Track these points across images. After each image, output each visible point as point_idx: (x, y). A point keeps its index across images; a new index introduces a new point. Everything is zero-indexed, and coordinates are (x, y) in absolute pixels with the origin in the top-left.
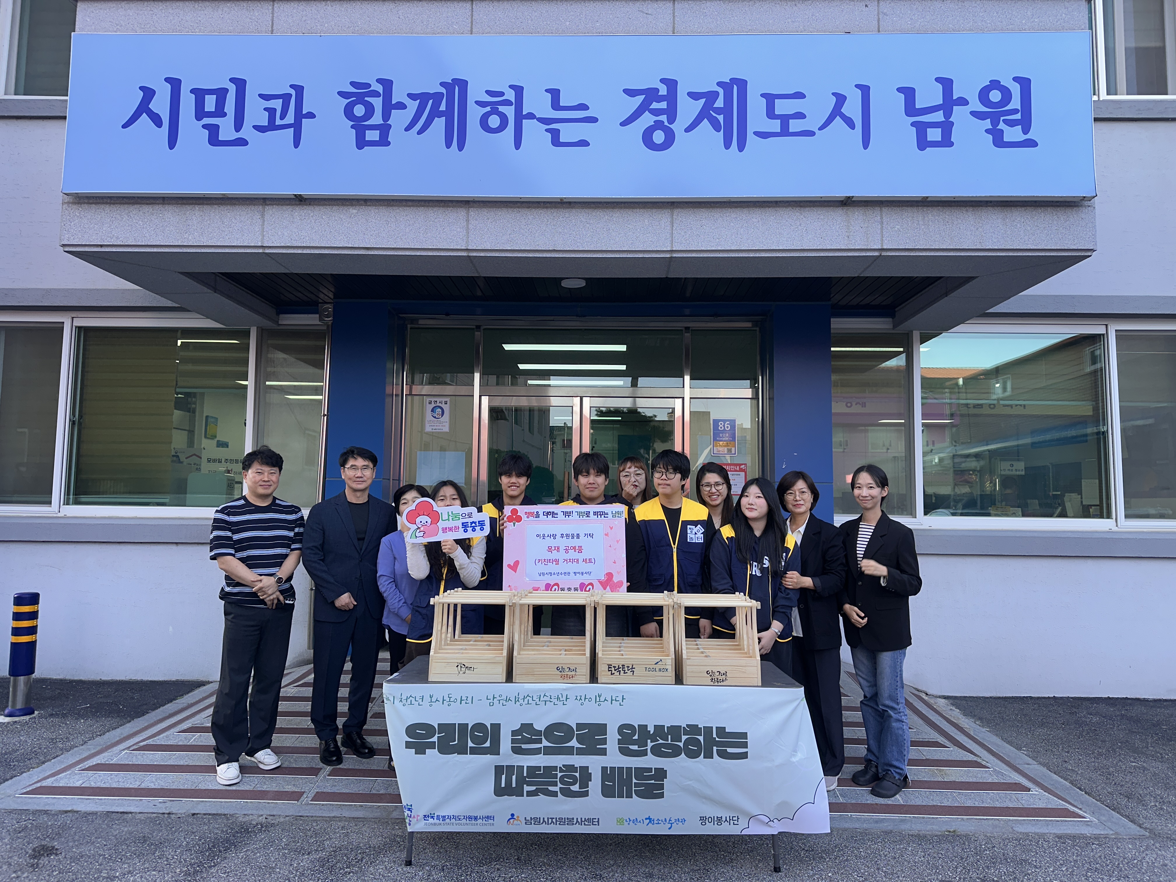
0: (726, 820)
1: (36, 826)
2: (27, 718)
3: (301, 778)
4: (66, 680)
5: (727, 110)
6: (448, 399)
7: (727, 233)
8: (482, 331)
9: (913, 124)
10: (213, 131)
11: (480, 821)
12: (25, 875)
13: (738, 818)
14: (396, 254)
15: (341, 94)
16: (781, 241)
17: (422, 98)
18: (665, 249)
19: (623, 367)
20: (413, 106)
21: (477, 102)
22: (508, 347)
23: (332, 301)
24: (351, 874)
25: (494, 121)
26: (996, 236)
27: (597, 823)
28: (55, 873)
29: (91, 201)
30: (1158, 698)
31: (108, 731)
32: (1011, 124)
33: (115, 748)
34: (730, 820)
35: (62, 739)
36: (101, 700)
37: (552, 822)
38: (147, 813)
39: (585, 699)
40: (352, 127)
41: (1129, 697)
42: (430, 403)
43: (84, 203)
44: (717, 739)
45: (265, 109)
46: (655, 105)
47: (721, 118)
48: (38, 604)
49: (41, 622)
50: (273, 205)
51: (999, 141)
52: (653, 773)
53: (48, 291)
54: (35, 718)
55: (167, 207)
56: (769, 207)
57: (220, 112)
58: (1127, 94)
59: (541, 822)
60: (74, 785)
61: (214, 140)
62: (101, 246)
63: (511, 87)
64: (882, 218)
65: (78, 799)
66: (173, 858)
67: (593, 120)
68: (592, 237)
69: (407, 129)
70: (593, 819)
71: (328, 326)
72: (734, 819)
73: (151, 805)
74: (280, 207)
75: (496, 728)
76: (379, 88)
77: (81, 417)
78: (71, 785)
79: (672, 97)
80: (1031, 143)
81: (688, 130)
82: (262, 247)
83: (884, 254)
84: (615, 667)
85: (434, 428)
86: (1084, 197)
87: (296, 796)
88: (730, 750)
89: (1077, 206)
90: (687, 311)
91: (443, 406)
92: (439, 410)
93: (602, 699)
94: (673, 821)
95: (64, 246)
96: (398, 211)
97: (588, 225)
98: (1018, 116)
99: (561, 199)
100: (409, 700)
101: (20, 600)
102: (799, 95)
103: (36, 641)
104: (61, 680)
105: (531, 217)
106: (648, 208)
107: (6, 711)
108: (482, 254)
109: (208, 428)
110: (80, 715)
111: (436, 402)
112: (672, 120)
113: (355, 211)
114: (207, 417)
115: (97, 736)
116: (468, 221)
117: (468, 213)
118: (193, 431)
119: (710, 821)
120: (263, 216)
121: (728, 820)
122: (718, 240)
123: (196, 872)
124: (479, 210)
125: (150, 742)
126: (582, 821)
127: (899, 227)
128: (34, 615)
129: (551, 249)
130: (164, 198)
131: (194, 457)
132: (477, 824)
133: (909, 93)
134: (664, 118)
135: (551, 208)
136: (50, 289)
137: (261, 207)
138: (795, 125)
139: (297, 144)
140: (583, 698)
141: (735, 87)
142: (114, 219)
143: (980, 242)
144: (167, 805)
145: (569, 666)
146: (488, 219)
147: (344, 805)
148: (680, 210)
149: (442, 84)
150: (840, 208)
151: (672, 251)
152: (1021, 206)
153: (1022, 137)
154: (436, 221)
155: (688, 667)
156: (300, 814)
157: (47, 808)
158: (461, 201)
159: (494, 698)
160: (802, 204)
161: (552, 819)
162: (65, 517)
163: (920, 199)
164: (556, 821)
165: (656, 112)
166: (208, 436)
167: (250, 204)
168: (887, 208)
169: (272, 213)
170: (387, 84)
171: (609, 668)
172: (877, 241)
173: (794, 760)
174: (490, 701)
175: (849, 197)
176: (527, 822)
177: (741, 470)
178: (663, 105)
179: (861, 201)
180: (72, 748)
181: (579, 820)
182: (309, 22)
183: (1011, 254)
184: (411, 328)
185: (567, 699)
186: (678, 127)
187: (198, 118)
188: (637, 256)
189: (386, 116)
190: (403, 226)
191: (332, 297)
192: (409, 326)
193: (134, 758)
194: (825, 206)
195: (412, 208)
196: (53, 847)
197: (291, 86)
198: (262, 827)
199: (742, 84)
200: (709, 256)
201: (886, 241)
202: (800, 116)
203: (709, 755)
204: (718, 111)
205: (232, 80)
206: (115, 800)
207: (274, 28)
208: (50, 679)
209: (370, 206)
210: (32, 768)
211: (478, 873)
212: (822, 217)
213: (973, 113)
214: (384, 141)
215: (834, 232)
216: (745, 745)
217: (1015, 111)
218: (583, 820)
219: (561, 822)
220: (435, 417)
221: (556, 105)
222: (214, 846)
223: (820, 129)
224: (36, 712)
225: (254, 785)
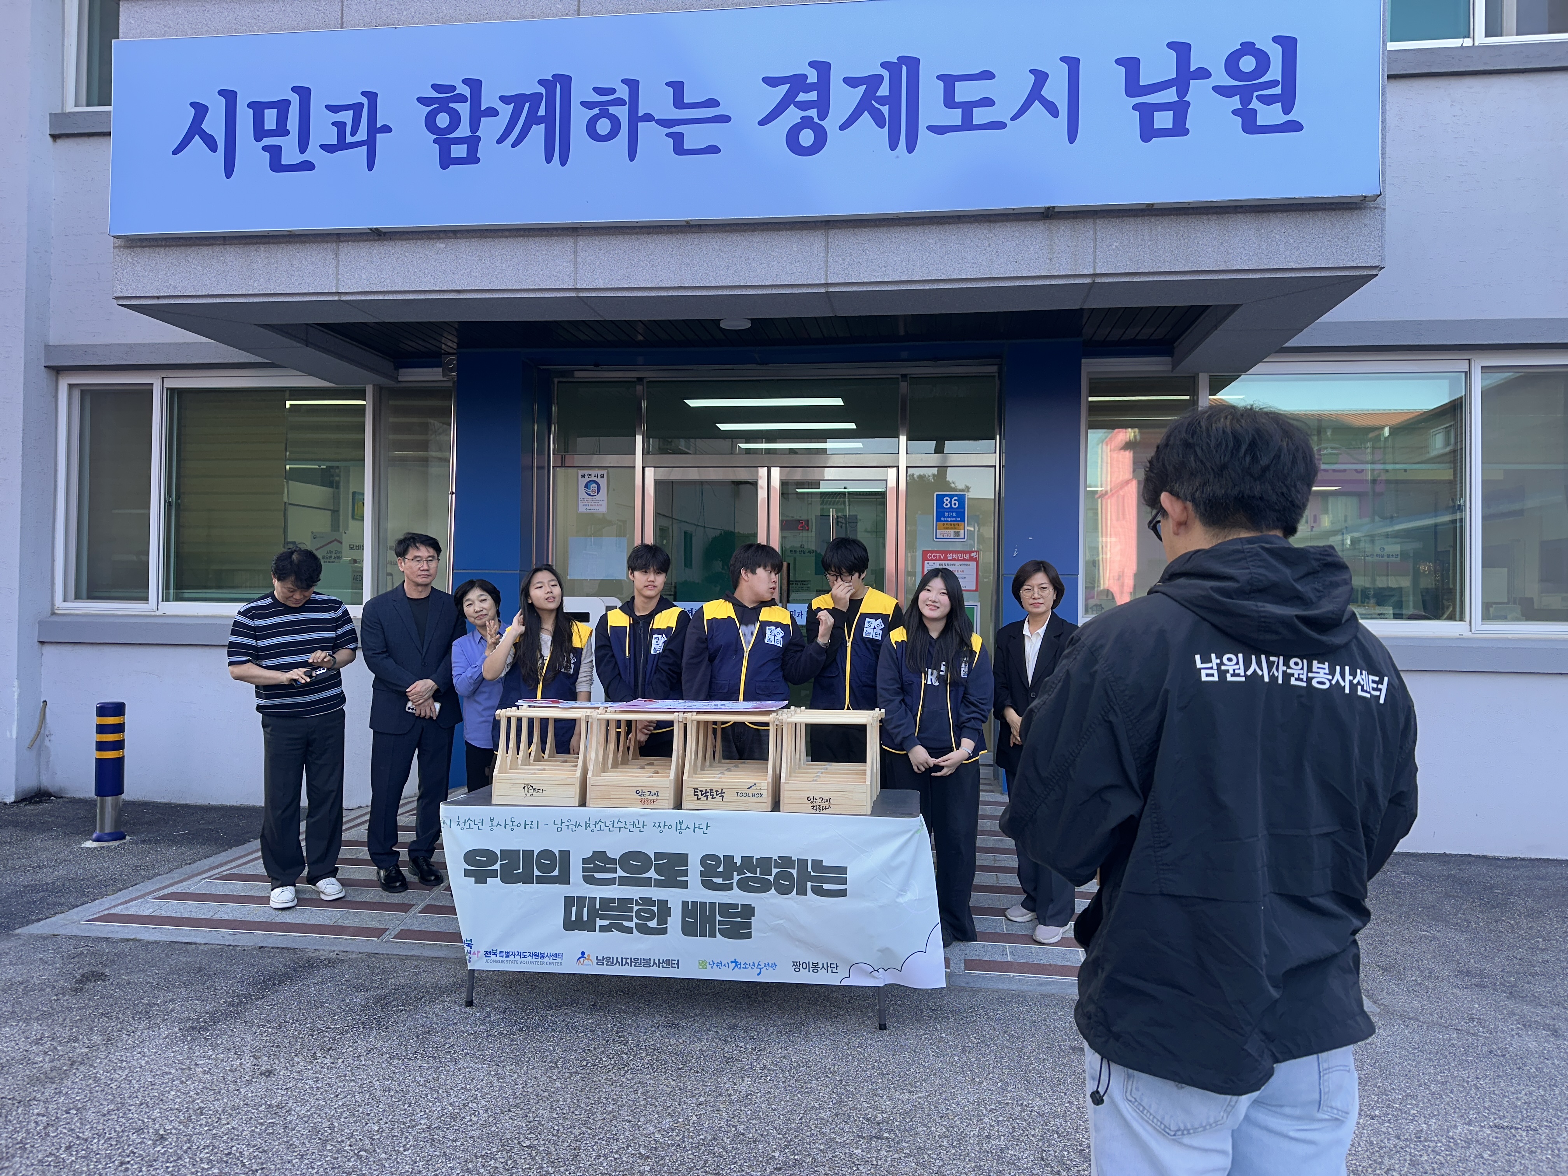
0: (823, 967)
1: (93, 953)
2: (116, 843)
3: (389, 915)
4: (171, 804)
5: (893, 100)
6: (604, 472)
7: (895, 259)
8: (645, 385)
9: (1135, 107)
10: (275, 152)
11: (546, 959)
12: (67, 998)
13: (837, 966)
14: (492, 296)
15: (421, 100)
16: (964, 267)
17: (517, 101)
18: (817, 282)
19: (852, 426)
20: (506, 111)
21: (583, 103)
22: (693, 403)
23: (455, 351)
24: (403, 1012)
25: (603, 127)
26: (1247, 252)
27: (676, 966)
28: (96, 998)
29: (144, 244)
30: (1514, 856)
31: (200, 860)
32: (1268, 101)
33: (196, 878)
34: (828, 967)
35: (147, 866)
36: (202, 826)
37: (627, 962)
38: (213, 944)
39: (665, 826)
40: (435, 141)
41: (1472, 854)
42: (583, 477)
43: (136, 247)
44: (812, 873)
45: (334, 124)
46: (802, 97)
47: (885, 110)
48: (124, 715)
49: (128, 736)
50: (348, 241)
51: (1250, 125)
52: (739, 910)
53: (132, 347)
54: (125, 844)
55: (228, 247)
56: (949, 224)
57: (281, 130)
58: (1518, 34)
59: (615, 962)
60: (144, 914)
61: (277, 166)
62: (158, 297)
63: (623, 81)
64: (1095, 233)
65: (145, 927)
66: (222, 989)
67: (726, 119)
68: (727, 269)
69: (499, 141)
70: (672, 960)
71: (454, 383)
72: (832, 966)
73: (219, 936)
74: (357, 244)
75: (565, 855)
76: (466, 91)
77: (178, 497)
78: (141, 914)
79: (823, 86)
80: (1295, 127)
81: (843, 127)
82: (337, 293)
83: (1098, 280)
84: (701, 791)
85: (588, 508)
86: (1365, 197)
87: (378, 933)
88: (826, 886)
89: (1356, 209)
90: (904, 354)
91: (599, 480)
92: (595, 485)
93: (684, 826)
94: (763, 966)
95: (117, 298)
96: (493, 243)
97: (722, 254)
98: (1278, 90)
99: (687, 222)
100: (467, 824)
101: (103, 710)
102: (987, 75)
103: (123, 757)
104: (166, 804)
105: (652, 246)
106: (797, 230)
107: (94, 836)
108: (594, 294)
109: (356, 507)
110: (174, 841)
111: (591, 475)
112: (823, 115)
113: (442, 246)
114: (354, 493)
115: (186, 864)
116: (575, 252)
117: (576, 243)
118: (338, 511)
119: (804, 967)
120: (337, 255)
121: (825, 967)
122: (884, 269)
123: (241, 1002)
124: (589, 239)
125: (235, 871)
126: (659, 963)
127: (1117, 244)
128: (119, 728)
129: (677, 285)
130: (224, 237)
131: (336, 542)
132: (544, 962)
133: (1131, 65)
134: (813, 113)
135: (677, 233)
136: (135, 344)
137: (334, 244)
138: (980, 116)
139: (371, 166)
140: (662, 825)
141: (904, 68)
142: (170, 264)
143: (1225, 262)
144: (236, 937)
145: (649, 789)
146: (600, 249)
147: (428, 944)
148: (836, 231)
149: (541, 82)
150: (1041, 222)
151: (827, 285)
152: (1283, 211)
153: (1282, 119)
154: (537, 254)
155: (786, 793)
156: (376, 952)
157: (110, 936)
158: (568, 229)
159: (562, 823)
160: (992, 218)
161: (626, 959)
162: (164, 616)
163: (1144, 207)
164: (631, 962)
165: (804, 106)
166: (355, 517)
167: (323, 242)
168: (1102, 220)
169: (349, 252)
170: (475, 85)
171: (695, 792)
172: (1088, 264)
173: (901, 900)
174: (557, 826)
175: (1049, 208)
176: (599, 962)
177: (971, 559)
178: (813, 96)
179: (1069, 212)
180: (155, 876)
181: (657, 962)
182: (384, 10)
183: (1267, 275)
184: (559, 382)
185: (644, 825)
186: (831, 124)
187: (258, 138)
188: (784, 292)
189: (475, 125)
190: (500, 261)
191: (455, 347)
192: (556, 380)
193: (214, 887)
194: (1021, 220)
195: (509, 239)
196: (103, 974)
197: (363, 94)
198: (329, 963)
199: (913, 64)
200: (874, 289)
201: (1100, 264)
202: (987, 102)
203: (802, 892)
204: (882, 100)
205: (295, 89)
206: (183, 930)
207: (345, 20)
208: (154, 802)
209: (460, 238)
210: (106, 895)
211: (541, 1016)
212: (1017, 235)
213: (1216, 89)
214: (472, 158)
215: (1033, 254)
216: (844, 881)
217: (1274, 83)
218: (661, 961)
219: (636, 963)
220: (589, 495)
221: (679, 103)
222: (269, 980)
223: (1013, 119)
224: (128, 838)
225: (335, 920)
